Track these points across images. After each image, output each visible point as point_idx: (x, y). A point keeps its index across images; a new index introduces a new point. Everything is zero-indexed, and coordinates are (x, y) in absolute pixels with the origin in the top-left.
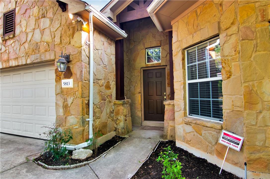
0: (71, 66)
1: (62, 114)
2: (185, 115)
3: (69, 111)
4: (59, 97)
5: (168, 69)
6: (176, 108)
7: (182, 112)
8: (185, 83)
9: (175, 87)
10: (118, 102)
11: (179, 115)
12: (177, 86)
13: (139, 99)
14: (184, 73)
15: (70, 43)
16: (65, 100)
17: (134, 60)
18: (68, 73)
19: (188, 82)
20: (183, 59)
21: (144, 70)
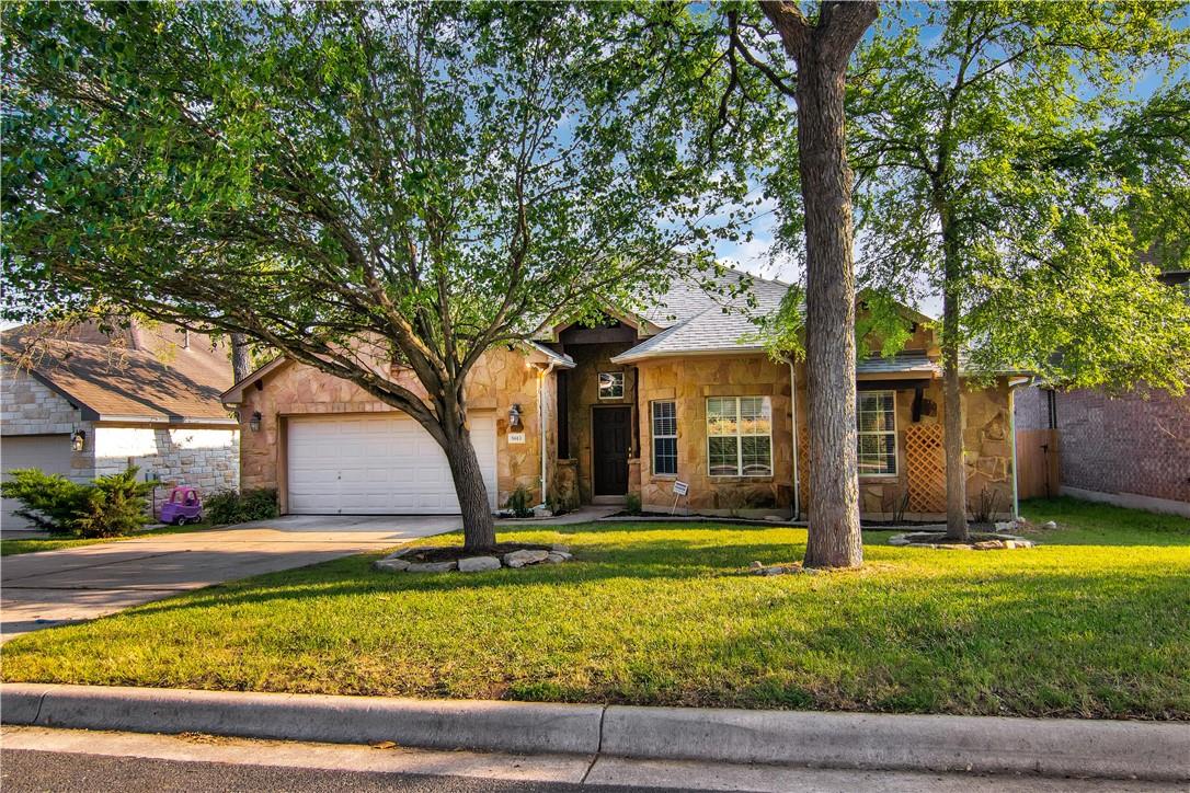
0: (522, 419)
1: (508, 475)
2: (651, 473)
3: (519, 472)
4: (503, 455)
5: (633, 408)
6: (642, 468)
7: (648, 471)
8: (651, 438)
9: (642, 442)
10: (562, 461)
11: (645, 476)
12: (644, 441)
13: (587, 458)
14: (650, 427)
15: (520, 390)
16: (513, 458)
17: (579, 392)
18: (518, 427)
19: (654, 437)
20: (650, 411)
21: (594, 409)
